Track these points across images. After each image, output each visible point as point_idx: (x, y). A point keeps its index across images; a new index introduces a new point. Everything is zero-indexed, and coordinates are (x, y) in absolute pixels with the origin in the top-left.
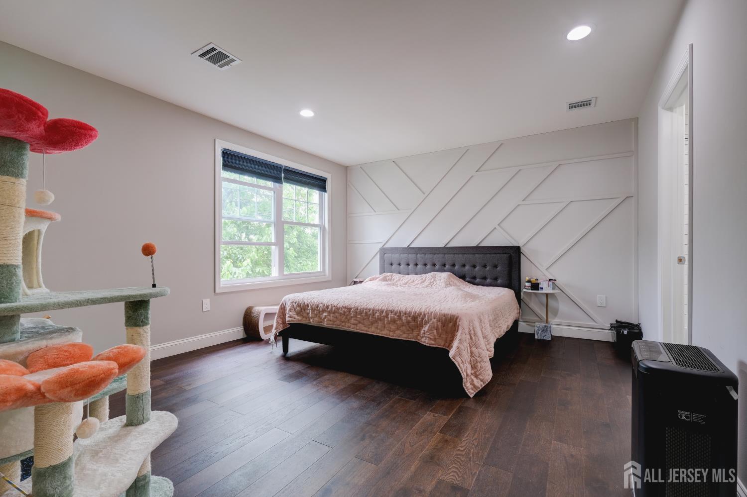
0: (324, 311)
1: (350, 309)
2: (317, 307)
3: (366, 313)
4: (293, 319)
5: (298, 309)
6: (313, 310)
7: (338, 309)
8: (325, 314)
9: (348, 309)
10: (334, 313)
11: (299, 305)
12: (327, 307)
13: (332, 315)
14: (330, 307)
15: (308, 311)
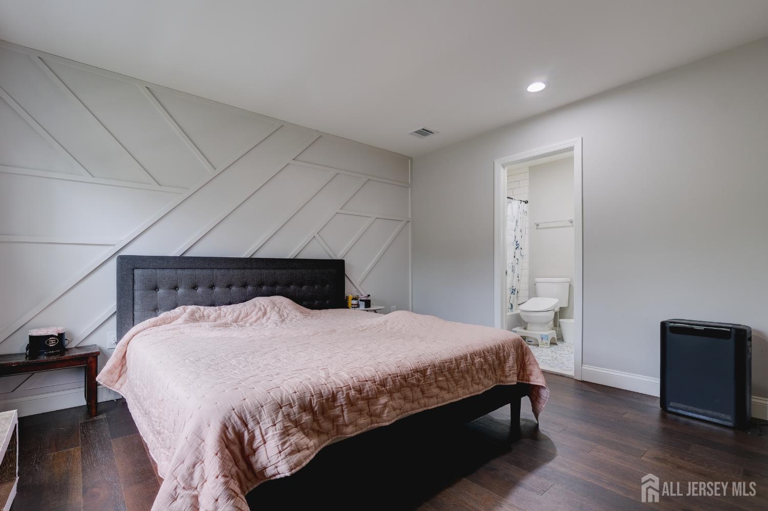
0: (379, 393)
1: (425, 370)
2: (360, 391)
3: (449, 369)
4: (307, 452)
5: (306, 418)
6: (350, 402)
7: (405, 378)
8: (383, 400)
9: (421, 371)
10: (399, 391)
11: (306, 407)
12: (383, 383)
13: (396, 395)
14: (389, 379)
15: (337, 411)
